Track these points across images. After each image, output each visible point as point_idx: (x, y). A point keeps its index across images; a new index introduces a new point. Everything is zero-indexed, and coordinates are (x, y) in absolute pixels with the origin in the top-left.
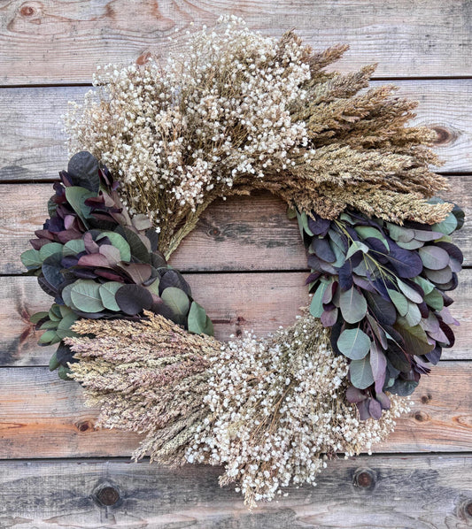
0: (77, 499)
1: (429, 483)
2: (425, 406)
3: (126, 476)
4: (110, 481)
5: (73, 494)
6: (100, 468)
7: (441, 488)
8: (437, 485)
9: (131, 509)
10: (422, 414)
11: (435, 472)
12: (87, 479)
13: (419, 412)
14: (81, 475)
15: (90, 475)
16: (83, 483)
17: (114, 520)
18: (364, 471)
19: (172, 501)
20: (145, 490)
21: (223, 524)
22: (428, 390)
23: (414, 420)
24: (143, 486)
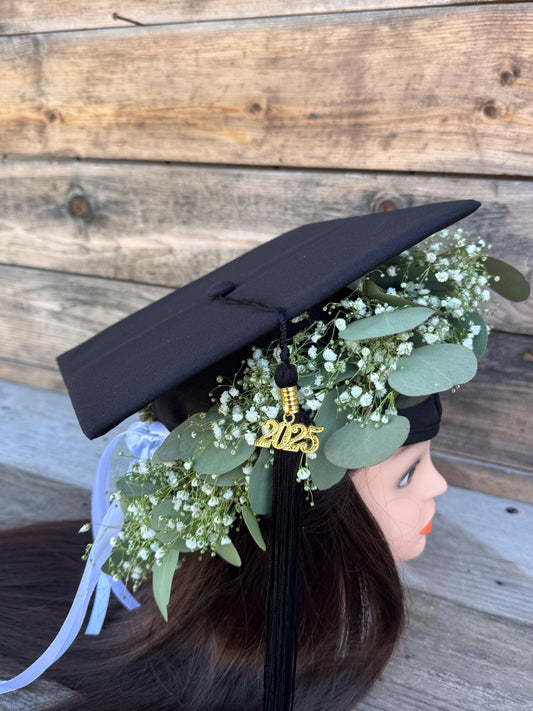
0: (52, 207)
1: (491, 225)
2: (507, 89)
3: (97, 182)
4: (81, 188)
5: (47, 200)
6: (68, 170)
7: (511, 236)
8: (504, 231)
9: (103, 225)
10: (498, 104)
11: (504, 207)
12: (58, 183)
13: (492, 102)
14: (53, 178)
15: (62, 178)
16: (55, 188)
17: (87, 237)
18: (388, 197)
19: (146, 220)
20: (116, 203)
21: (201, 258)
22: (514, 58)
23: (482, 115)
24: (114, 196)
